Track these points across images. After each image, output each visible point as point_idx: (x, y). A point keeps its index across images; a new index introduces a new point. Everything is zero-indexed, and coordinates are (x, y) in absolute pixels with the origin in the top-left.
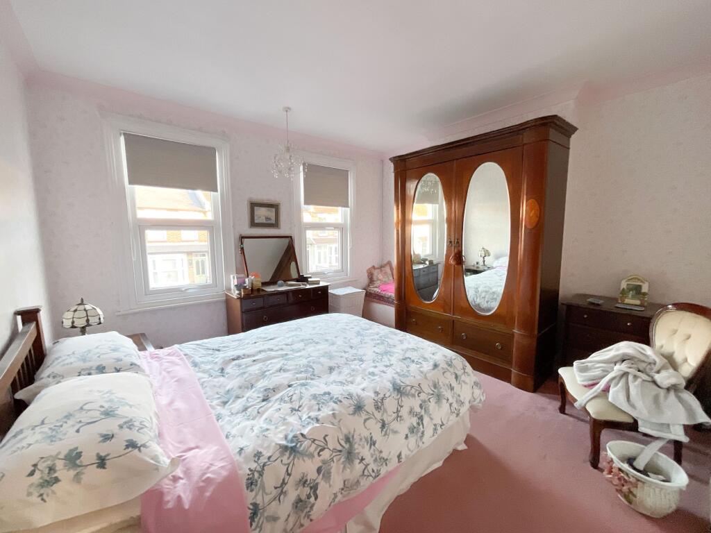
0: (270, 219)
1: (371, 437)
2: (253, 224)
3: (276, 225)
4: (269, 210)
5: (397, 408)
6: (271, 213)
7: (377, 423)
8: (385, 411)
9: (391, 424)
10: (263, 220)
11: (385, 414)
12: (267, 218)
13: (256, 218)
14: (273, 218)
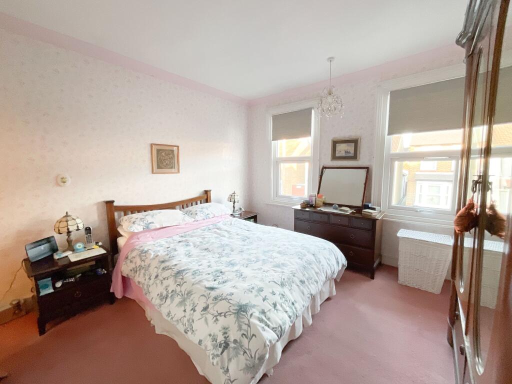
0: (349, 153)
1: (196, 306)
2: (334, 157)
3: (355, 157)
4: (348, 146)
5: (221, 313)
6: (350, 148)
7: (204, 303)
8: (216, 304)
9: (209, 315)
10: (343, 154)
11: (213, 305)
12: (346, 152)
13: (337, 152)
14: (352, 152)
